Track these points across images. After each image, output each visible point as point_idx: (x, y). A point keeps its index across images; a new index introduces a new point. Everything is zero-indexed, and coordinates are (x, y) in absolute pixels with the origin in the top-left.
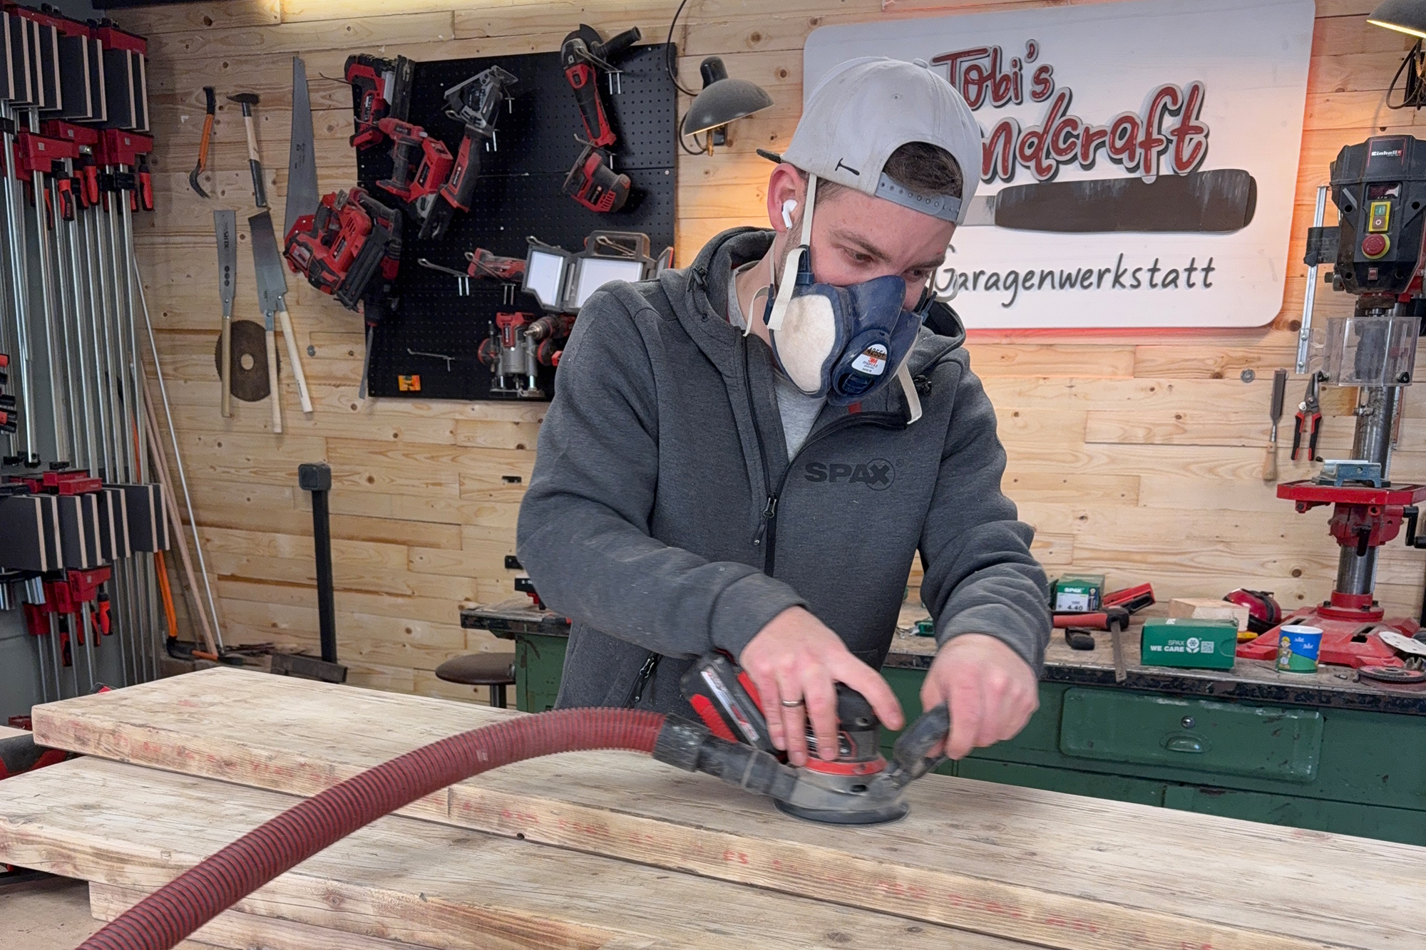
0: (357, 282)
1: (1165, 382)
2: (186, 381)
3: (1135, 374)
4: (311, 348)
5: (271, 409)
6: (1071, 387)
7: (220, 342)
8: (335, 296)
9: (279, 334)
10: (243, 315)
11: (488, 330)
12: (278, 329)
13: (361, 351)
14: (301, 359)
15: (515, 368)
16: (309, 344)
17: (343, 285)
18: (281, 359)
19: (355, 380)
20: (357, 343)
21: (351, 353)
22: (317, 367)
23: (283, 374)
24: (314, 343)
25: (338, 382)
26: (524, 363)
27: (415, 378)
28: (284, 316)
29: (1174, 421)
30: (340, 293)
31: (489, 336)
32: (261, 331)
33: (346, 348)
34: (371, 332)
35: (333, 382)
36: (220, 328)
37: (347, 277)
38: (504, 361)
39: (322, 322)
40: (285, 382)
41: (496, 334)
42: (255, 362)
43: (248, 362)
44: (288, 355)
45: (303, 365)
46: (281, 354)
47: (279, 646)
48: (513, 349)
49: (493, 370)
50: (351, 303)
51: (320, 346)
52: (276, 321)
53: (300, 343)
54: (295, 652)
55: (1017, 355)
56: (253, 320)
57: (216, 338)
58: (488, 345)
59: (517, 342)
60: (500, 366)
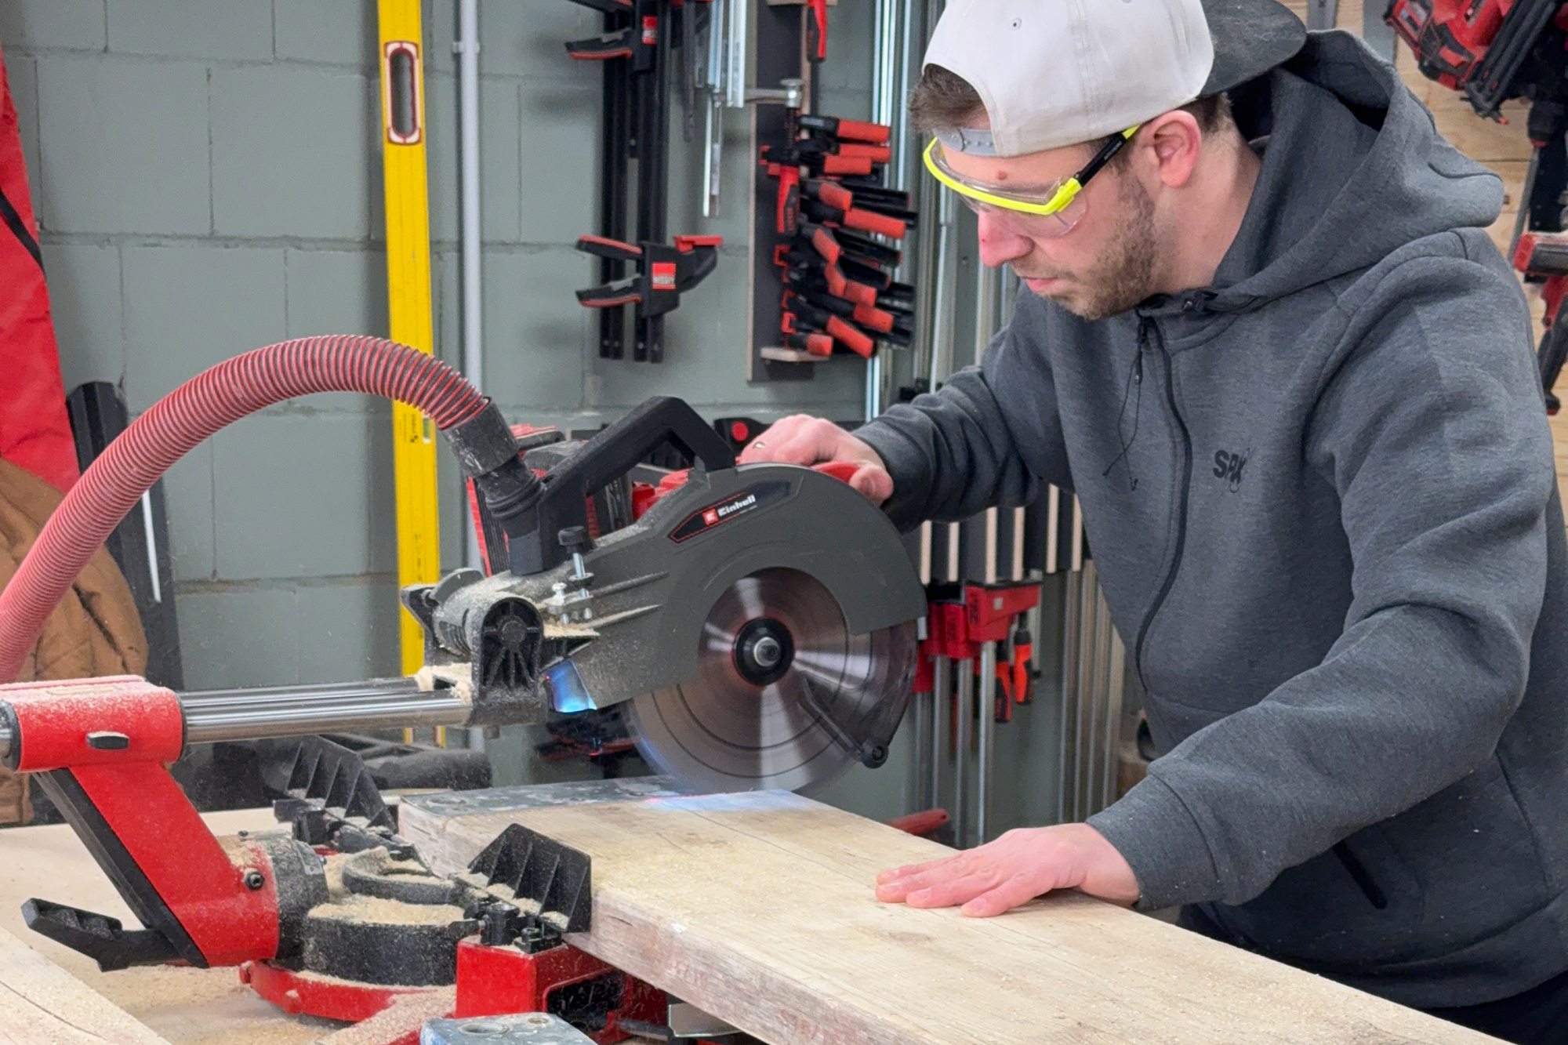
0: (1503, 63)
8: (1461, 93)
13: (1521, 194)
17: (1478, 72)
30: (1473, 86)
37: (1487, 56)
50: (1490, 104)
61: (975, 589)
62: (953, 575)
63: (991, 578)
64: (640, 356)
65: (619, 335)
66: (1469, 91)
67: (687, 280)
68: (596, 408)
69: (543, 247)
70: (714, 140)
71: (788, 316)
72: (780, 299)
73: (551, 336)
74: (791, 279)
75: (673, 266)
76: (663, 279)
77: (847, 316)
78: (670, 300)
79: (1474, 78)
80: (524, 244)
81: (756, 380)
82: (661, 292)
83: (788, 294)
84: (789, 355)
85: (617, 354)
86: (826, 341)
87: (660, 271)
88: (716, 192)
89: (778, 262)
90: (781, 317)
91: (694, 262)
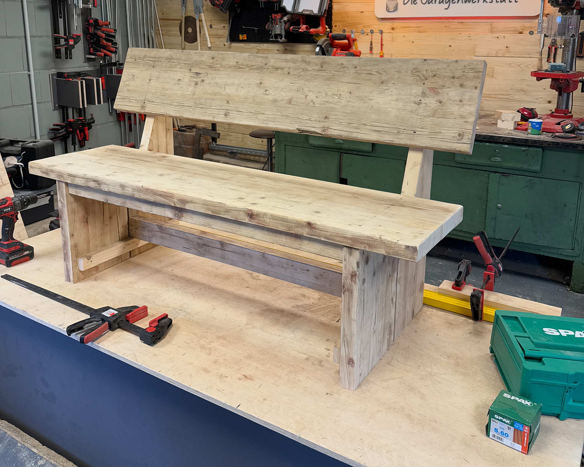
0: (227, 4)
1: (502, 35)
2: (169, 36)
3: (492, 32)
4: (211, 25)
5: (197, 46)
6: (469, 37)
7: (181, 23)
8: (220, 9)
9: (200, 21)
10: (189, 14)
11: (269, 19)
12: (200, 19)
13: (227, 27)
14: (207, 29)
15: (278, 32)
16: (210, 24)
18: (201, 29)
19: (225, 36)
20: (226, 24)
21: (224, 27)
22: (213, 32)
23: (201, 34)
24: (211, 24)
25: (219, 37)
26: (281, 31)
27: (245, 35)
28: (202, 14)
29: (506, 48)
30: (221, 7)
31: (269, 21)
32: (195, 20)
33: (222, 25)
34: (231, 20)
35: (218, 37)
36: (181, 19)
37: (223, 2)
38: (274, 30)
39: (215, 17)
40: (202, 37)
41: (272, 21)
42: (192, 30)
43: (190, 30)
44: (203, 28)
45: (208, 31)
46: (201, 27)
47: (198, 126)
48: (277, 26)
49: (270, 33)
50: (225, 11)
51: (214, 25)
52: (200, 16)
53: (207, 24)
54: (203, 128)
55: (450, 26)
56: (192, 16)
57: (180, 22)
58: (269, 24)
59: (279, 23)
60: (273, 31)
64: (66, 58)
65: (60, 54)
66: (220, 8)
67: (76, 43)
68: (55, 69)
69: (42, 36)
70: (76, 15)
72: (89, 46)
73: (45, 55)
74: (91, 42)
75: (73, 40)
76: (71, 43)
77: (105, 49)
78: (73, 47)
79: (221, 6)
80: (38, 36)
81: (85, 61)
82: (71, 45)
83: (91, 45)
84: (93, 57)
85: (60, 58)
86: (103, 54)
87: (70, 41)
88: (77, 25)
89: (88, 38)
90: (90, 50)
91: (76, 39)
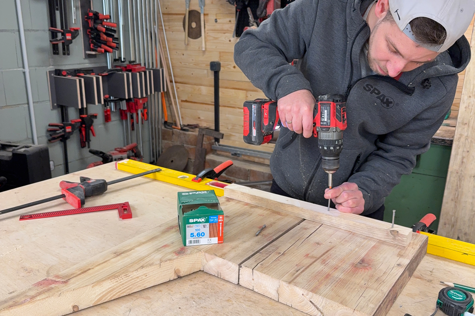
2: (173, 32)
4: (216, 19)
5: (202, 42)
7: (185, 18)
10: (193, 8)
12: (205, 13)
13: (234, 20)
19: (231, 31)
20: (232, 17)
21: (230, 21)
22: (217, 26)
23: (206, 29)
25: (225, 32)
32: (199, 14)
33: (228, 19)
34: (238, 13)
36: (184, 13)
39: (220, 10)
40: (206, 32)
42: (196, 25)
43: (194, 25)
46: (206, 22)
47: (200, 125)
50: (232, 2)
51: (219, 19)
52: (205, 10)
53: (212, 18)
54: (206, 127)
57: (183, 16)
61: (136, 99)
62: (132, 97)
63: (140, 97)
64: (64, 54)
65: (58, 49)
67: (74, 37)
68: (53, 66)
69: (38, 30)
70: (74, 7)
71: (92, 45)
72: (89, 41)
73: (41, 50)
74: (91, 37)
75: (70, 34)
76: (69, 37)
77: (105, 44)
78: (70, 42)
80: (33, 30)
81: (86, 58)
82: (68, 40)
83: (91, 40)
84: (93, 53)
85: (58, 54)
86: (103, 50)
87: (68, 35)
88: (75, 18)
89: (88, 33)
90: (90, 45)
91: (75, 33)
